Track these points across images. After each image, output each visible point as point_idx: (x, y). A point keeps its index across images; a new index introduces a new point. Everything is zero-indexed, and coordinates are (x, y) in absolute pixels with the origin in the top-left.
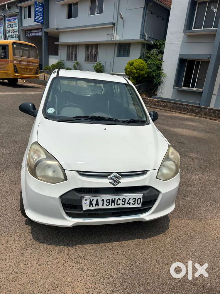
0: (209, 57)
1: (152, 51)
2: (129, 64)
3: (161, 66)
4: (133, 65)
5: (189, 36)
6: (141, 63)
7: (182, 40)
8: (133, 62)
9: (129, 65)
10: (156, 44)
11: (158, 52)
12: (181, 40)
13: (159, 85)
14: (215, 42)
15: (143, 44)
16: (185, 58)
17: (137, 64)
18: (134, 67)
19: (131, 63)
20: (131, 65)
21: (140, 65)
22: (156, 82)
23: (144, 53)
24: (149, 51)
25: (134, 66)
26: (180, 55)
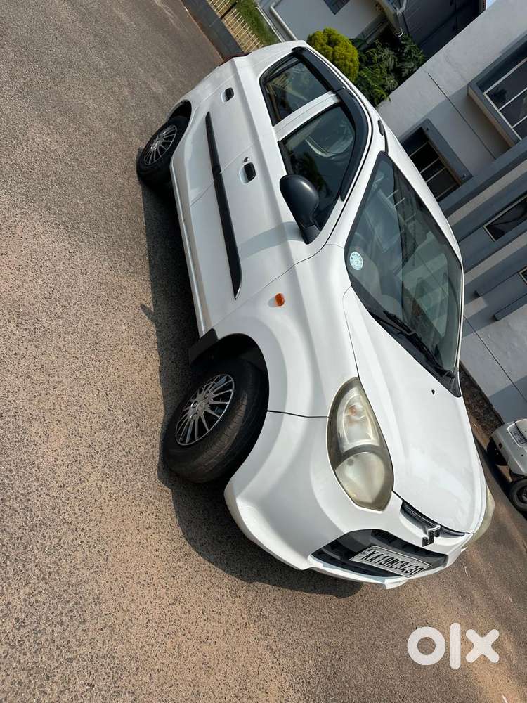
0: (464, 176)
1: (387, 52)
2: (329, 36)
3: (378, 103)
4: (333, 47)
5: (469, 99)
6: (352, 61)
7: (453, 92)
8: (340, 42)
9: (326, 38)
10: (404, 45)
11: (394, 65)
12: (451, 90)
13: (344, 139)
14: (498, 159)
15: (383, 18)
16: (430, 135)
17: (343, 54)
18: (333, 54)
19: (335, 37)
20: (329, 43)
21: (348, 63)
22: (344, 127)
23: (367, 39)
24: (382, 47)
25: (334, 52)
26: (427, 121)
